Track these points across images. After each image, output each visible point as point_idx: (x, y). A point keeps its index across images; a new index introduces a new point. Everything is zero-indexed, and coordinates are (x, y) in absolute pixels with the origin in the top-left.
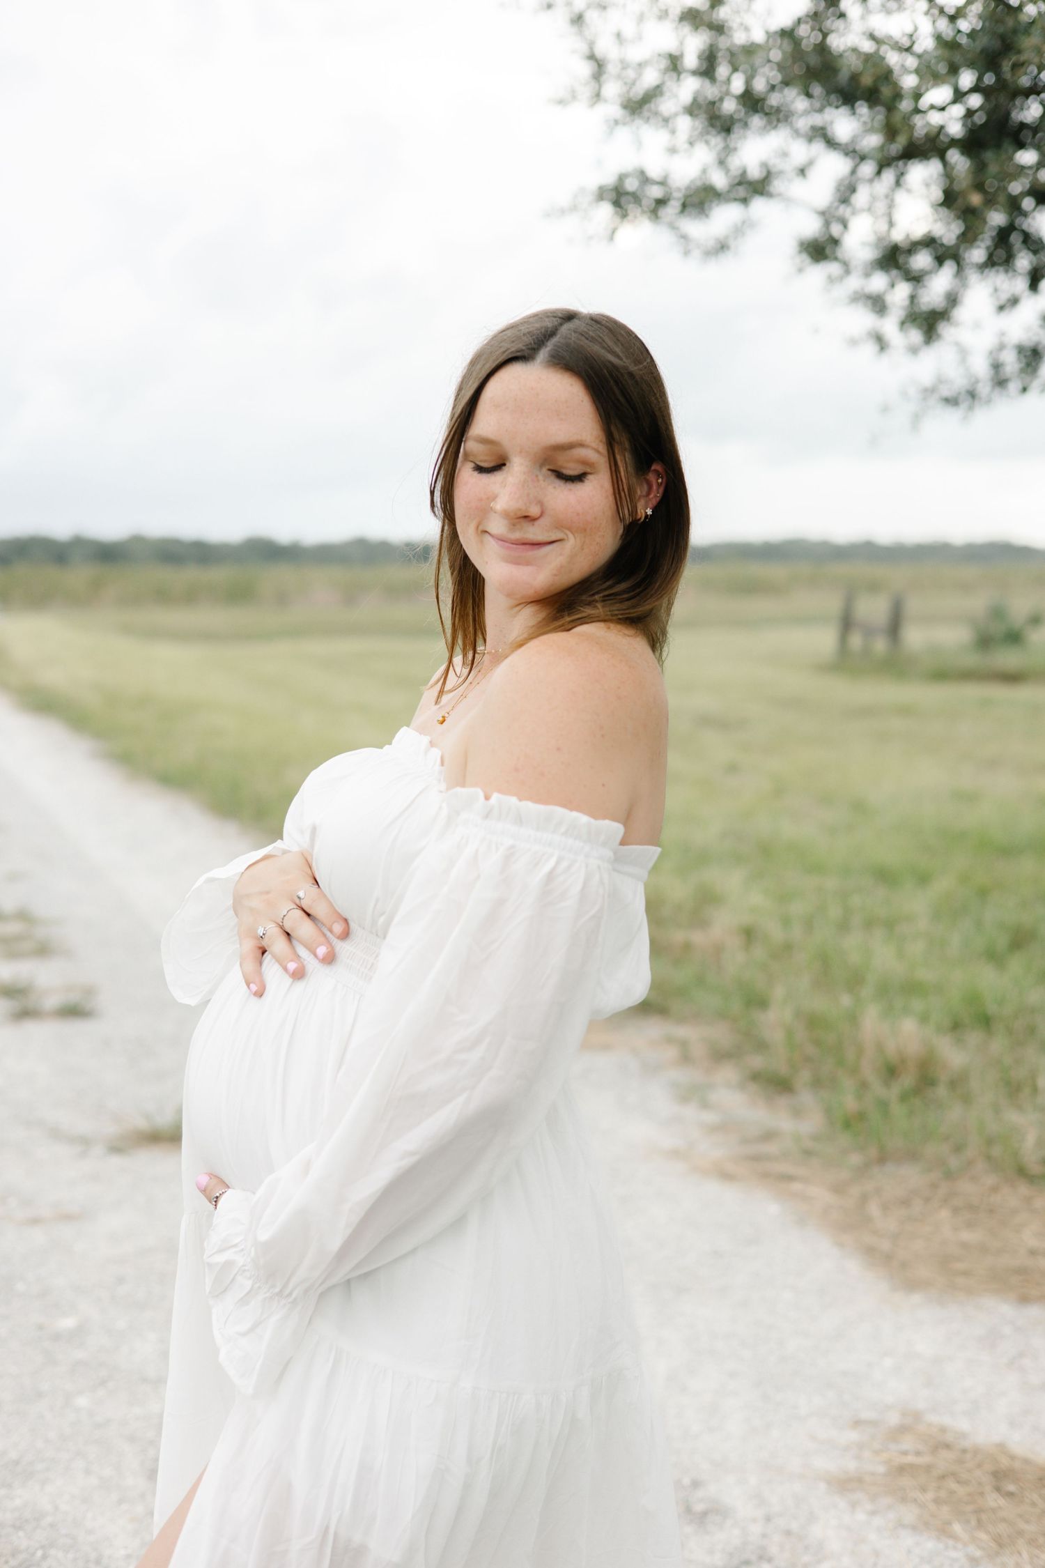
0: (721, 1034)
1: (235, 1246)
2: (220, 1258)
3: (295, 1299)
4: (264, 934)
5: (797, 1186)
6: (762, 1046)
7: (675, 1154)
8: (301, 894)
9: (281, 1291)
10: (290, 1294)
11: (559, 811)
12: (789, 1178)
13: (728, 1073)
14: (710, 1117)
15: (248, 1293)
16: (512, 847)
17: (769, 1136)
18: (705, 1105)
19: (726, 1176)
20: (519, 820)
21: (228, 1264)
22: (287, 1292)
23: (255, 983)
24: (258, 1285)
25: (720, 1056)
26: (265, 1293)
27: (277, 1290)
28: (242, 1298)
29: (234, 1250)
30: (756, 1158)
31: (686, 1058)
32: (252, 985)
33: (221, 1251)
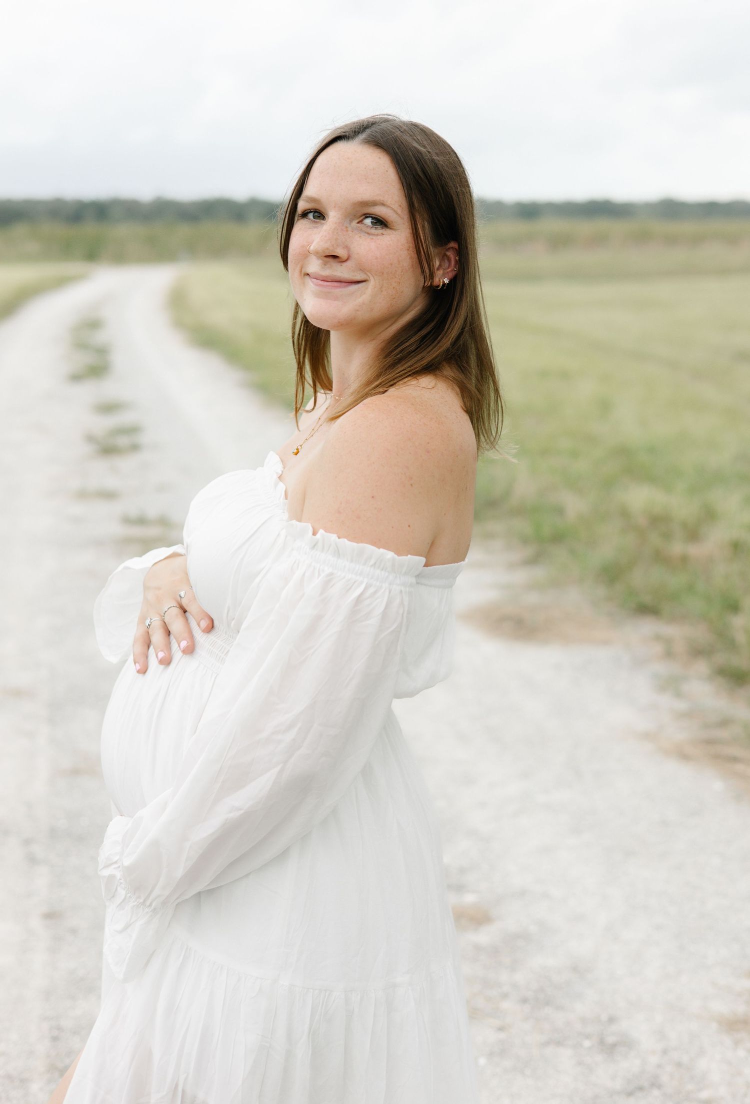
0: (700, 633)
1: (116, 862)
2: (106, 873)
3: (155, 909)
4: (149, 625)
5: (740, 767)
6: (731, 645)
7: (647, 736)
8: (182, 594)
9: (145, 901)
10: (150, 905)
11: (370, 548)
12: (735, 759)
13: (702, 667)
14: (682, 705)
15: (123, 901)
16: (331, 574)
17: (725, 723)
18: (678, 695)
19: (683, 756)
20: (338, 553)
21: (111, 877)
22: (148, 903)
23: (139, 663)
24: (129, 895)
25: (698, 652)
26: (134, 902)
27: (141, 901)
28: (120, 904)
29: (116, 866)
30: (710, 742)
31: (669, 654)
32: (137, 664)
33: (107, 866)
